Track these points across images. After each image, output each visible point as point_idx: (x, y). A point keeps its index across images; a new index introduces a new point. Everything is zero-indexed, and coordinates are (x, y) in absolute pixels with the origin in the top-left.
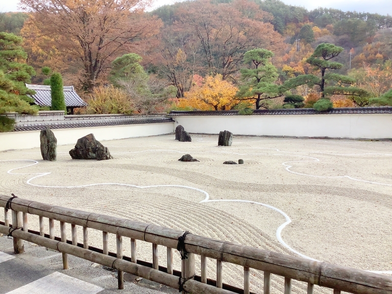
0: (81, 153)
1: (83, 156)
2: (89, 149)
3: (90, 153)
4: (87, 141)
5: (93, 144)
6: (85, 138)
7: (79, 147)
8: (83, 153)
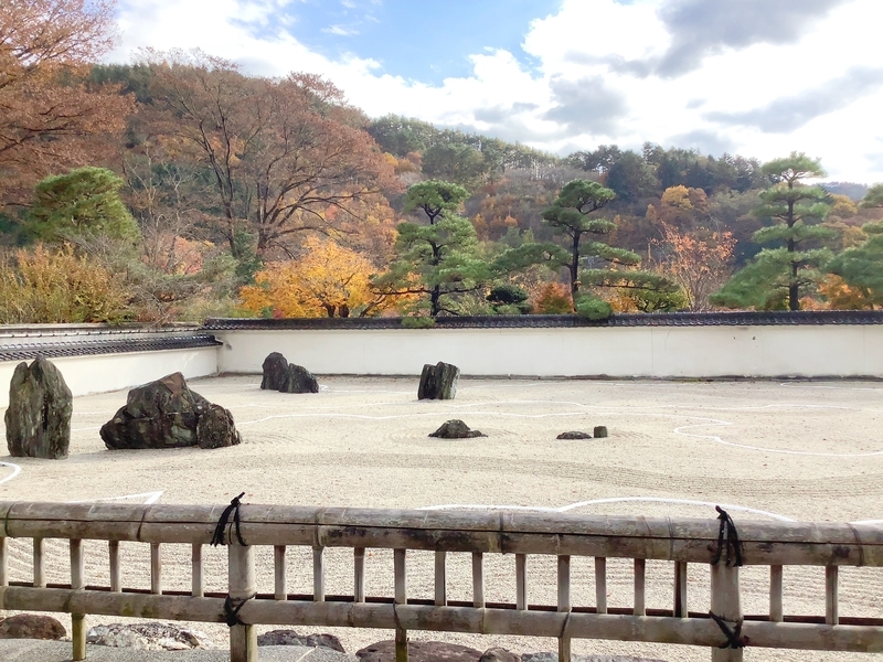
0: (142, 431)
1: (147, 439)
2: (172, 417)
3: (175, 430)
4: (167, 395)
5: (186, 402)
6: (159, 384)
7: (136, 412)
8: (150, 431)
